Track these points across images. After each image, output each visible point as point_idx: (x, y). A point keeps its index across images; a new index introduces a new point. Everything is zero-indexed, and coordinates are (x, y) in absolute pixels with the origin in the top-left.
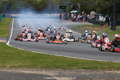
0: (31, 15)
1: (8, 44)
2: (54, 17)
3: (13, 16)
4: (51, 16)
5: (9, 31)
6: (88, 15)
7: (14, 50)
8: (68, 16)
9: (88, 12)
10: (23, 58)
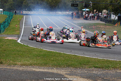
0: (42, 12)
1: (19, 41)
2: (65, 15)
3: (25, 13)
4: (62, 14)
5: (20, 28)
6: (100, 14)
7: (25, 47)
8: (80, 14)
9: (100, 10)
10: (34, 56)
